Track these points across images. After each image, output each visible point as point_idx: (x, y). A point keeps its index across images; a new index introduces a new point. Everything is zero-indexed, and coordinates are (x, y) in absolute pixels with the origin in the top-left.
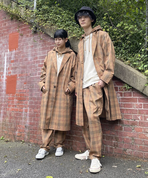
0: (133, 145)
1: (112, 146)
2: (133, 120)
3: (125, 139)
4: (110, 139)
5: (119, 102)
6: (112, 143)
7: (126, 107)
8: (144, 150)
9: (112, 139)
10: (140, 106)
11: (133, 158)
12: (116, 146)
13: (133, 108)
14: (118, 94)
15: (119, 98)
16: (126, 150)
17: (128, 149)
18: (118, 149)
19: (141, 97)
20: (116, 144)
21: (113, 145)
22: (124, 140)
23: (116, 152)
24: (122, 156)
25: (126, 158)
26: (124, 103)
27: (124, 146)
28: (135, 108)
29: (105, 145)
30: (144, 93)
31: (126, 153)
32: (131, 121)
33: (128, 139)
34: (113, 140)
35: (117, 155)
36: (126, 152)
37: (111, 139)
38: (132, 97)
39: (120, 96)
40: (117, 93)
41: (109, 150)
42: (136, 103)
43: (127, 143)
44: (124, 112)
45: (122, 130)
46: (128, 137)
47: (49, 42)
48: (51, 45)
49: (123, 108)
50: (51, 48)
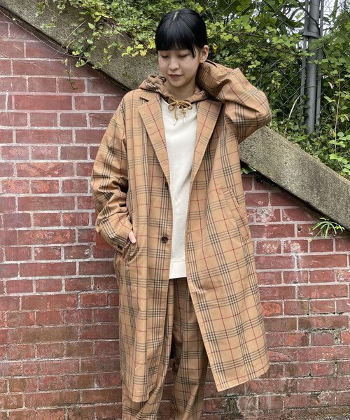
0: (336, 378)
1: (280, 392)
2: (336, 314)
3: (316, 366)
4: (272, 375)
5: (298, 267)
6: (277, 383)
7: (317, 282)
9: (278, 373)
11: (335, 409)
12: (290, 391)
13: (336, 283)
14: (295, 244)
15: (297, 257)
16: (318, 395)
17: (322, 390)
18: (298, 396)
20: (289, 386)
21: (282, 389)
22: (314, 369)
23: (291, 406)
24: (306, 411)
25: (317, 414)
26: (312, 270)
27: (312, 385)
28: (341, 281)
29: (258, 393)
31: (319, 402)
32: (332, 318)
33: (322, 365)
34: (282, 374)
35: (294, 414)
36: (317, 399)
37: (274, 375)
38: (334, 252)
39: (302, 251)
40: (293, 242)
41: (269, 406)
42: (343, 268)
43: (321, 376)
44: (313, 295)
45: (307, 345)
46: (322, 360)
47: (6, 40)
48: (20, 54)
49: (309, 284)
50: (22, 68)
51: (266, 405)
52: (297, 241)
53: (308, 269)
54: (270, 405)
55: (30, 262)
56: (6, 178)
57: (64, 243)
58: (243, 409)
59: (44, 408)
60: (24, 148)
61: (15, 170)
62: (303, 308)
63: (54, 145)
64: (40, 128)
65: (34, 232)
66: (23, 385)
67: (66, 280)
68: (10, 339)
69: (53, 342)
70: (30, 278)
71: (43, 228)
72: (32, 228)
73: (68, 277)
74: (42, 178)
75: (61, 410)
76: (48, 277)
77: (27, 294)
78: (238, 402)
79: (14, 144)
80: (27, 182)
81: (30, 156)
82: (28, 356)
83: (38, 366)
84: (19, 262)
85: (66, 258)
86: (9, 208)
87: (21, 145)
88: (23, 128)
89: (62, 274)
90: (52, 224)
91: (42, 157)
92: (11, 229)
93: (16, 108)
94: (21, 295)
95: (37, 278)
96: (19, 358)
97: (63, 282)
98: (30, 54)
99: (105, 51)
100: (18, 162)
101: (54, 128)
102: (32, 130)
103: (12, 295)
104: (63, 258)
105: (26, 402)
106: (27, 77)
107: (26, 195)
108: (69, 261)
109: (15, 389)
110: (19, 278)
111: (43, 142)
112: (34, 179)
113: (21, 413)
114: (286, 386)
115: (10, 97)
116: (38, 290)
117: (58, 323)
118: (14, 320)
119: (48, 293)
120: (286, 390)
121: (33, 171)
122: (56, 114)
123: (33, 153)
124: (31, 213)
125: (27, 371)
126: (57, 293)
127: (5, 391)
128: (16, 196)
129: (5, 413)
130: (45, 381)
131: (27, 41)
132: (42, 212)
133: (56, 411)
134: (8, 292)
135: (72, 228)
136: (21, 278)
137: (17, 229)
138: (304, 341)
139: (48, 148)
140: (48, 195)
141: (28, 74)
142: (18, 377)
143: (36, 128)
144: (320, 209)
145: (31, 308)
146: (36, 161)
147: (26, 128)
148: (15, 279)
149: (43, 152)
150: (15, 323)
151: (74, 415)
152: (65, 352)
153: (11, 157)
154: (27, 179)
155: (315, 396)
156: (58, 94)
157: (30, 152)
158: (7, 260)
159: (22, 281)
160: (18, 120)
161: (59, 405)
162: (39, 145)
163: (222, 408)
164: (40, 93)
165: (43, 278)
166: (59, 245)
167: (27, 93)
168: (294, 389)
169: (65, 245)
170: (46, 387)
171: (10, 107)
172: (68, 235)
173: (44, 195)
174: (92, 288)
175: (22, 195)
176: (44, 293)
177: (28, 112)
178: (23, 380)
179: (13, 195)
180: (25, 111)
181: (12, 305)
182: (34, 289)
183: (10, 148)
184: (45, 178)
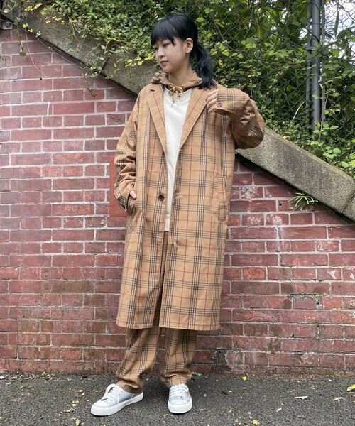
0: (319, 340)
1: (264, 349)
2: (317, 281)
3: (299, 328)
4: (256, 334)
5: (280, 238)
6: (262, 341)
7: (298, 251)
8: (347, 350)
9: (262, 332)
10: (335, 247)
11: (319, 371)
12: (274, 349)
13: (316, 252)
14: (277, 217)
15: (279, 228)
16: (301, 355)
17: (305, 351)
18: (282, 354)
19: (334, 225)
20: (273, 344)
21: (267, 347)
22: (296, 331)
23: (276, 363)
24: (290, 369)
25: (301, 374)
26: (293, 240)
27: (295, 345)
28: (321, 251)
29: (244, 349)
30: (347, 213)
31: (302, 362)
32: (313, 284)
33: (305, 328)
34: (266, 333)
35: (278, 371)
36: (301, 359)
37: (259, 333)
38: (314, 225)
39: (283, 223)
40: (274, 215)
42: (323, 240)
43: (304, 338)
44: (295, 262)
45: (290, 308)
46: (305, 323)
47: (50, 65)
48: (59, 74)
49: (291, 253)
50: (60, 84)
51: (252, 361)
52: (278, 215)
53: (289, 240)
54: (255, 361)
55: (60, 229)
56: (45, 165)
57: (85, 215)
58: (231, 362)
59: (66, 347)
60: (59, 143)
61: (52, 159)
62: (284, 274)
63: (81, 140)
64: (70, 128)
65: (63, 206)
66: (51, 326)
67: (86, 244)
68: (43, 288)
69: (75, 293)
70: (60, 242)
71: (70, 203)
72: (62, 203)
73: (87, 241)
74: (71, 165)
75: (79, 349)
76: (72, 242)
77: (57, 254)
78: (226, 355)
79: (52, 140)
80: (60, 168)
81: (63, 148)
82: (56, 304)
83: (63, 311)
84: (52, 229)
85: (86, 227)
86: (46, 188)
87: (57, 140)
88: (59, 128)
89: (83, 239)
90: (77, 200)
91: (71, 149)
92: (48, 204)
93: (55, 113)
94: (52, 254)
95: (65, 242)
96: (49, 304)
97: (84, 246)
98: (66, 74)
99: (115, 66)
100: (55, 153)
101: (81, 127)
102: (65, 129)
103: (46, 254)
104: (84, 226)
105: (53, 340)
106: (63, 91)
107: (59, 178)
108: (89, 229)
109: (45, 329)
110: (51, 241)
111: (73, 138)
112: (65, 165)
113: (49, 349)
114: (270, 344)
115: (51, 105)
116: (65, 252)
117: (79, 278)
118: (47, 274)
119: (73, 254)
120: (270, 348)
121: (65, 160)
122: (82, 116)
123: (65, 146)
124: (62, 191)
125: (54, 315)
126: (79, 254)
127: (38, 331)
128: (52, 178)
129: (37, 348)
130: (67, 324)
131: (64, 65)
132: (70, 190)
133: (75, 350)
134: (43, 253)
135: (92, 203)
136: (53, 242)
137: (52, 204)
138: (287, 304)
139: (76, 142)
140: (75, 178)
141: (64, 88)
142: (48, 320)
143: (68, 127)
144: (296, 185)
145: (60, 266)
146: (67, 152)
147: (61, 128)
148: (49, 242)
149: (73, 145)
150: (47, 276)
151: (89, 355)
152: (83, 302)
153: (49, 149)
154: (60, 165)
155: (299, 356)
156: (85, 101)
157: (63, 145)
158: (44, 227)
159: (53, 244)
160: (55, 121)
161: (78, 345)
162: (69, 140)
163: (212, 360)
164: (71, 102)
165: (69, 242)
166: (82, 216)
167: (63, 102)
168: (278, 348)
169: (86, 216)
170: (68, 329)
171: (50, 114)
172: (89, 209)
173: (72, 178)
174: (106, 250)
175: (56, 178)
176: (69, 254)
177: (63, 116)
178: (51, 323)
179: (49, 178)
180: (60, 116)
181: (45, 262)
182: (62, 250)
183: (48, 142)
184: (73, 165)
